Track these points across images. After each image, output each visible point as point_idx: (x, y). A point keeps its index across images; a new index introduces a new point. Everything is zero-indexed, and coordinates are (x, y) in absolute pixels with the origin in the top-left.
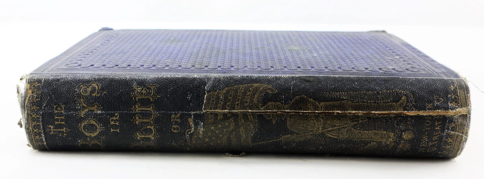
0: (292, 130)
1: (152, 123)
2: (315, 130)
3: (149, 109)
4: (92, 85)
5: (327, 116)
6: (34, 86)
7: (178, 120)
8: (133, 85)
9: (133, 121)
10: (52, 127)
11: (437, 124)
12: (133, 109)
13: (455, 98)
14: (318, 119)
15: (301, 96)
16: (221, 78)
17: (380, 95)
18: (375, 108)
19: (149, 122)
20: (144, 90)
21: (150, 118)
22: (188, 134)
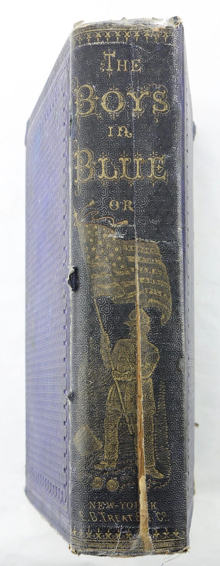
0: (117, 345)
1: (121, 177)
2: (117, 373)
3: (138, 174)
4: (165, 105)
5: (135, 385)
6: (163, 34)
7: (125, 209)
8: (166, 154)
9: (123, 154)
10: (113, 55)
11: (129, 516)
12: (138, 154)
13: (164, 536)
14: (130, 375)
15: (158, 355)
16: (178, 260)
17: (163, 448)
18: (148, 442)
19: (122, 173)
20: (161, 167)
21: (127, 175)
22: (108, 219)
